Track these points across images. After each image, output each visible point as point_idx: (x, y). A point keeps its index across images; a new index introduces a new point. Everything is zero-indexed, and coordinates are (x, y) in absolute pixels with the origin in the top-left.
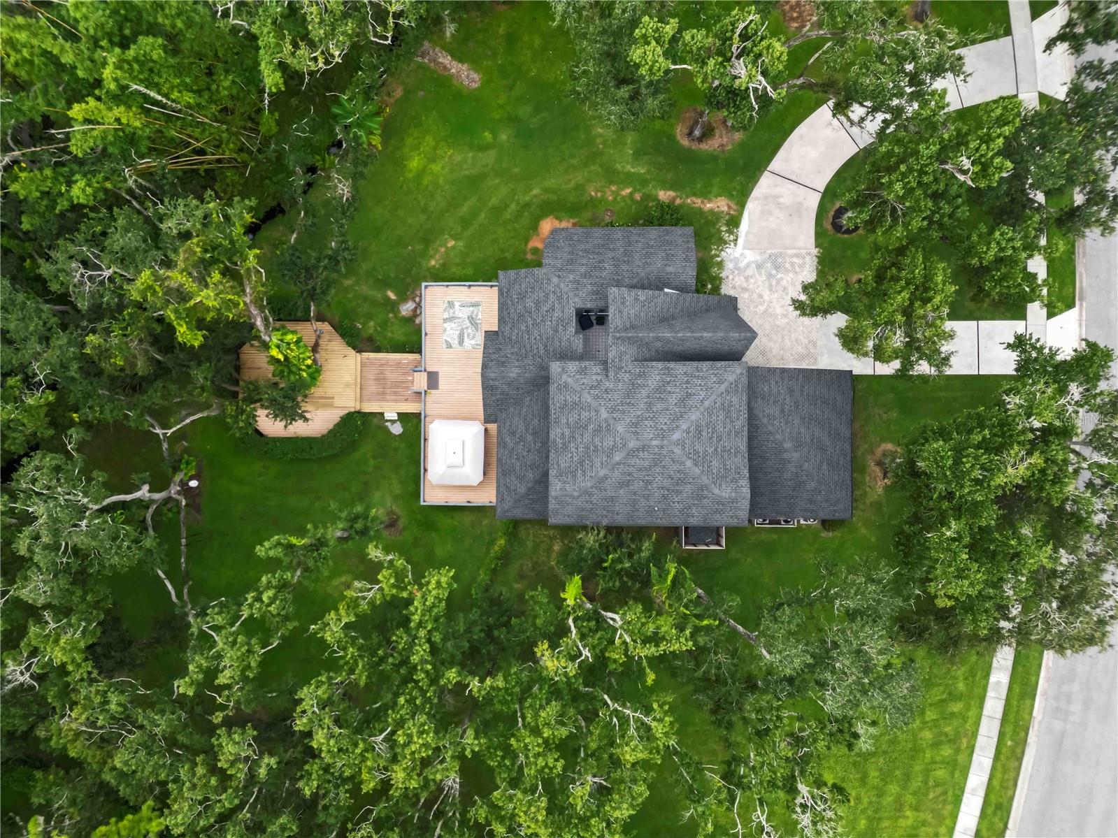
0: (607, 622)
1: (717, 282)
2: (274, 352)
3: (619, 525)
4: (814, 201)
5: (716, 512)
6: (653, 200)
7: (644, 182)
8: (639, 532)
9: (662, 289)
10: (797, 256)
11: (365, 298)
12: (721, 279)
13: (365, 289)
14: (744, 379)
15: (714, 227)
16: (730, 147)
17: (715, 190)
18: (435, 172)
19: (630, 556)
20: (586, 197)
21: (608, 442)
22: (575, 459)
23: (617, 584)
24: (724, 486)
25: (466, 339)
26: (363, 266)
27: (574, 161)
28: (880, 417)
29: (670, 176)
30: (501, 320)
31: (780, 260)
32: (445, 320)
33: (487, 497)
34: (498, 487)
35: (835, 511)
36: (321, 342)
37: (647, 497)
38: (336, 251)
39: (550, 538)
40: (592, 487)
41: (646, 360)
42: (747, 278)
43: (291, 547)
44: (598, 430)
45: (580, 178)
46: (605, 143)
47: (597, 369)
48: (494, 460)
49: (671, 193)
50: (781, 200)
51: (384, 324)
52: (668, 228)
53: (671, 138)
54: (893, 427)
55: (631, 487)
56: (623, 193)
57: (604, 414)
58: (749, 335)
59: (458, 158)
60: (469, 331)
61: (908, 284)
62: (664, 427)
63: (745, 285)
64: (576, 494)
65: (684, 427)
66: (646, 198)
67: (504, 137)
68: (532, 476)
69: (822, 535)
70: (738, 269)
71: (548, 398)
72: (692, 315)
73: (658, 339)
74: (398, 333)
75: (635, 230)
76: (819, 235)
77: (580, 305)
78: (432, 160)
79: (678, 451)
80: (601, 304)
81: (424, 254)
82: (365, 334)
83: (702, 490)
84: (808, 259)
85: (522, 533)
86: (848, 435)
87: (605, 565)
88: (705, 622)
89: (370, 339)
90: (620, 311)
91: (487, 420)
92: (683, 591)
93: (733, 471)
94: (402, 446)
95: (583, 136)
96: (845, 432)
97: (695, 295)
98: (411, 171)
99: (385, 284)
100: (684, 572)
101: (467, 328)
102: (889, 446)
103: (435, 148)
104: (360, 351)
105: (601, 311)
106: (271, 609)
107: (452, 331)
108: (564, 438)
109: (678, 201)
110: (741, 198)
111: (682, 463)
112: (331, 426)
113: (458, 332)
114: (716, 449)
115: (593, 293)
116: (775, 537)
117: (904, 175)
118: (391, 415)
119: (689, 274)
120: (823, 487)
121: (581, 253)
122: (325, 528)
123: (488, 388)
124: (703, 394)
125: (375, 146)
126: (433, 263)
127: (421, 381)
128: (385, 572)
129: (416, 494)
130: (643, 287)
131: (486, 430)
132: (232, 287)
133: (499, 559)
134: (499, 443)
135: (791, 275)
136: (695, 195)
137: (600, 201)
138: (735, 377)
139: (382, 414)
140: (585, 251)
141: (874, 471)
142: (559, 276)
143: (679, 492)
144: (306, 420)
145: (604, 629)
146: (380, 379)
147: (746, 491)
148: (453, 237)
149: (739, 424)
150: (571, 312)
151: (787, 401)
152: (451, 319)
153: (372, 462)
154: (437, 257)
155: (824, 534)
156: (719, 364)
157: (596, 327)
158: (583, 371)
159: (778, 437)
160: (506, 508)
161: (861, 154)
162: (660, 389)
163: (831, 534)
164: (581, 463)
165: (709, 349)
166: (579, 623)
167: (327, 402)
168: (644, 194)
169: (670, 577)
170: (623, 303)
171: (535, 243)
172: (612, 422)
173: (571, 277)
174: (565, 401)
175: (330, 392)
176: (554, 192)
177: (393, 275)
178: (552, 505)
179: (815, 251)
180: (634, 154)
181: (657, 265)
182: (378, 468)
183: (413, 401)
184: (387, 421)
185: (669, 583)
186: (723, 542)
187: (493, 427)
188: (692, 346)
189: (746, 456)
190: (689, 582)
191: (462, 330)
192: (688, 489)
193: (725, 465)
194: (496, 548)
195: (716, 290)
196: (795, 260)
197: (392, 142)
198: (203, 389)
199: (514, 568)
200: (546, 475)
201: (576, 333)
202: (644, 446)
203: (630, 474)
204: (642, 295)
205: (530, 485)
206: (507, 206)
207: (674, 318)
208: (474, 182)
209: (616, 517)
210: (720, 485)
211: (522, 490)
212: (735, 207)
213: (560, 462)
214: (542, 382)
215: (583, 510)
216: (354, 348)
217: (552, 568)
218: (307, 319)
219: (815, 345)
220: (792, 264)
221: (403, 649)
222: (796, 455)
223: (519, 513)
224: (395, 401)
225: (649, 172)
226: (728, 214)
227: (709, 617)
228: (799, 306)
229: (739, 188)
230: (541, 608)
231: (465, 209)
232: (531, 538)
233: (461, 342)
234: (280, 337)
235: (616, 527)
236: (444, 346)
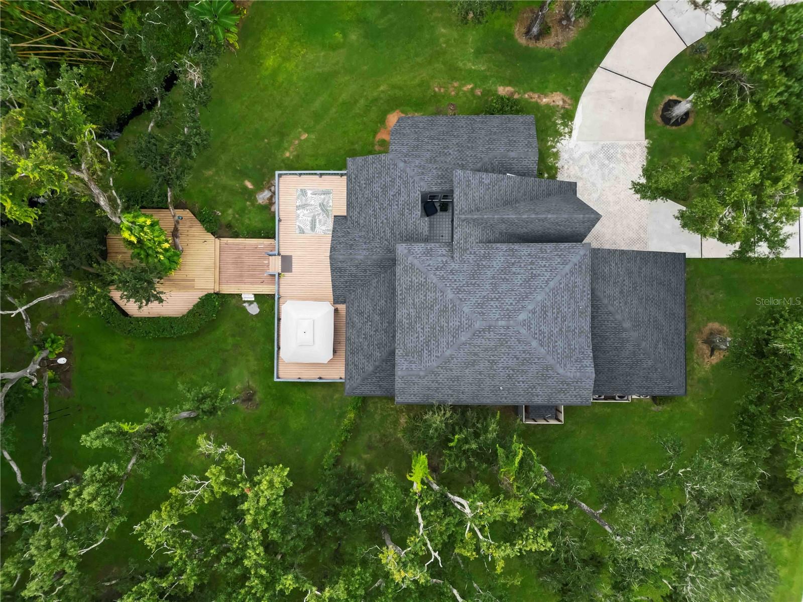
0: (454, 507)
1: (553, 171)
2: (126, 235)
3: (465, 403)
4: (644, 94)
5: (561, 391)
6: (493, 95)
7: (484, 78)
8: (484, 411)
9: (505, 174)
10: (629, 147)
11: (224, 188)
12: (557, 168)
13: (225, 180)
14: (588, 260)
15: (550, 121)
16: (565, 45)
17: (551, 86)
18: (290, 69)
19: (477, 435)
20: (430, 93)
21: (454, 323)
22: (421, 339)
23: (464, 464)
24: (568, 366)
25: (317, 225)
26: (223, 157)
27: (419, 60)
28: (707, 297)
29: (508, 73)
30: (350, 205)
31: (612, 151)
32: (298, 207)
33: (337, 373)
34: (347, 365)
35: (670, 388)
36: (179, 227)
37: (492, 377)
38: (189, 137)
39: (397, 412)
40: (438, 367)
41: (490, 242)
42: (581, 168)
43: (123, 433)
44: (444, 310)
45: (424, 75)
46: (446, 42)
47: (444, 250)
48: (343, 339)
49: (510, 89)
50: (613, 95)
51: (242, 211)
52: (510, 116)
53: (510, 37)
54: (719, 307)
55: (477, 367)
56: (465, 89)
57: (450, 295)
58: (593, 216)
59: (311, 57)
60: (321, 217)
61: (757, 163)
62: (510, 308)
63: (579, 174)
64: (422, 373)
65: (530, 307)
66: (486, 93)
67: (353, 37)
68: (378, 354)
69: (653, 408)
70: (573, 159)
71: (395, 280)
72: (534, 198)
73: (503, 221)
74: (254, 220)
75: (478, 119)
76: (649, 126)
77: (426, 188)
78: (286, 59)
79: (523, 331)
80: (446, 187)
81: (279, 146)
82: (224, 221)
83: (547, 371)
84: (638, 149)
85: (371, 407)
86: (682, 315)
87: (452, 444)
88: (555, 507)
89: (229, 226)
90: (465, 194)
91: (336, 301)
92: (532, 475)
93: (577, 351)
94: (259, 325)
95: (427, 36)
96: (679, 311)
97: (537, 179)
98: (267, 69)
99: (243, 174)
100: (531, 453)
101: (319, 214)
102: (716, 325)
103: (288, 48)
104: (219, 237)
105: (445, 197)
106: (93, 505)
107: (304, 217)
108: (410, 319)
109: (516, 96)
110: (575, 92)
111: (528, 343)
112: (191, 307)
113: (310, 219)
114: (561, 330)
115: (438, 177)
116: (609, 410)
117: (766, 44)
118: (248, 296)
119: (531, 160)
120: (660, 365)
121: (426, 140)
122: (165, 412)
123: (336, 269)
124: (548, 275)
125: (232, 45)
126: (287, 154)
127: (275, 264)
128: (214, 469)
129: (270, 371)
130: (486, 171)
131: (336, 311)
132: (54, 158)
133: (349, 431)
134: (347, 323)
135: (622, 165)
136: (532, 90)
137: (443, 97)
138: (578, 257)
139: (240, 295)
140: (431, 138)
141: (701, 349)
142: (405, 162)
143: (525, 372)
144: (161, 301)
145: (451, 515)
146: (238, 262)
147: (591, 371)
148: (307, 131)
149: (582, 305)
150: (416, 197)
151: (626, 282)
152: (303, 206)
153: (230, 340)
154: (291, 149)
155: (654, 408)
156: (562, 246)
157: (439, 213)
158: (428, 253)
159: (619, 317)
160: (355, 385)
161: (688, 52)
162: (505, 270)
163: (660, 408)
164: (427, 343)
165: (552, 231)
166: (427, 512)
167: (186, 285)
168: (484, 89)
169: (517, 460)
170: (468, 186)
171: (383, 135)
172: (458, 302)
173: (417, 162)
174: (411, 282)
175: (190, 277)
176: (400, 88)
177: (250, 166)
178: (399, 384)
179: (645, 142)
180: (474, 52)
181: (500, 150)
182: (236, 346)
183: (268, 283)
184: (245, 302)
185: (516, 465)
186: (562, 417)
187: (342, 307)
188: (537, 228)
189: (590, 335)
190: (537, 465)
191: (314, 217)
192: (534, 369)
193: (569, 345)
194: (346, 421)
195: (553, 177)
196: (627, 151)
197: (249, 41)
198: (52, 270)
199: (363, 439)
200: (392, 353)
201: (421, 217)
202: (490, 327)
203: (475, 354)
204: (487, 178)
205: (377, 363)
206: (356, 102)
207: (517, 201)
208: (326, 79)
209: (461, 396)
210: (565, 365)
211: (370, 368)
212: (569, 101)
213: (405, 342)
214: (389, 264)
215: (429, 389)
216: (213, 234)
217: (398, 440)
218: (162, 206)
219: (645, 231)
220: (624, 155)
221: (238, 548)
222: (634, 335)
223: (367, 390)
224: (252, 283)
225: (489, 69)
226: (563, 108)
227: (559, 501)
228: (639, 189)
229: (573, 83)
230: (387, 492)
231: (317, 105)
232: (379, 411)
233: (313, 228)
234: (131, 220)
235: (460, 406)
236: (298, 231)
